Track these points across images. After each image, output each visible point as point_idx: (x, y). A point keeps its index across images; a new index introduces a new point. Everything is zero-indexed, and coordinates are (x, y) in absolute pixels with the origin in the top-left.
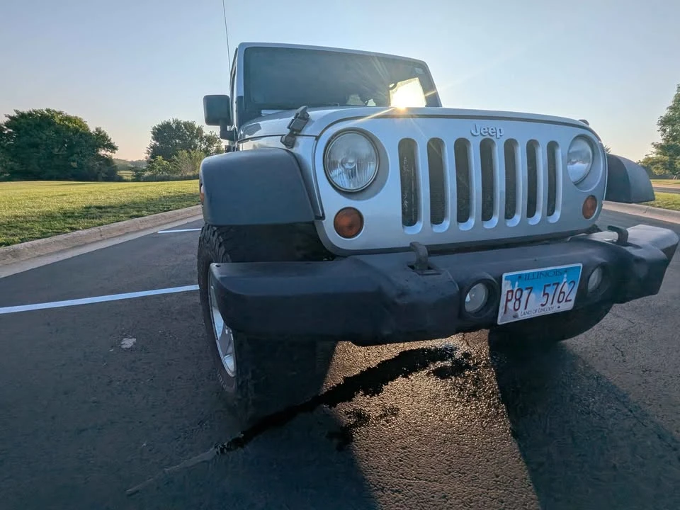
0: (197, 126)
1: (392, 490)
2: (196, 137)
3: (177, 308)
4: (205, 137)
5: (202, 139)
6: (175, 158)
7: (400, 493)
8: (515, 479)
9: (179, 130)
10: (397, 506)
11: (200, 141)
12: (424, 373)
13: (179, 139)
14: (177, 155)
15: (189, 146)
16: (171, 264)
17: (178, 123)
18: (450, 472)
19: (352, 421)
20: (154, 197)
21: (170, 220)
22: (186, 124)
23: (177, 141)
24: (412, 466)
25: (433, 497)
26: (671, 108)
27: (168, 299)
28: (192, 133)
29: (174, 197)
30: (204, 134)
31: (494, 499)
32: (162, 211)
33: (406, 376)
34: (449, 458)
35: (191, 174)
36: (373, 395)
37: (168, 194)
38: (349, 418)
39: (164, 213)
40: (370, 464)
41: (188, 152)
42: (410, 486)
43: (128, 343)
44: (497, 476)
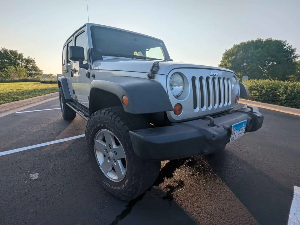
0: (19, 53)
1: (197, 213)
2: (19, 59)
3: (53, 153)
4: (25, 59)
5: (22, 61)
6: (6, 69)
7: (200, 213)
8: (232, 197)
9: (7, 55)
10: (202, 218)
11: (21, 61)
12: (184, 165)
13: (6, 59)
14: (7, 68)
15: (15, 64)
16: (35, 130)
17: (6, 51)
18: (212, 201)
19: (169, 190)
20: (3, 93)
21: (20, 106)
22: (11, 52)
23: (5, 60)
24: (199, 202)
25: (212, 211)
26: (221, 61)
27: (45, 149)
28: (16, 56)
29: (17, 92)
30: (24, 58)
31: (229, 206)
32: (13, 101)
33: (178, 168)
34: (209, 196)
35: (18, 79)
36: (171, 178)
37: (12, 91)
38: (167, 189)
39: (15, 102)
40: (184, 206)
41: (15, 67)
42: (202, 209)
43: (35, 176)
44: (226, 198)
